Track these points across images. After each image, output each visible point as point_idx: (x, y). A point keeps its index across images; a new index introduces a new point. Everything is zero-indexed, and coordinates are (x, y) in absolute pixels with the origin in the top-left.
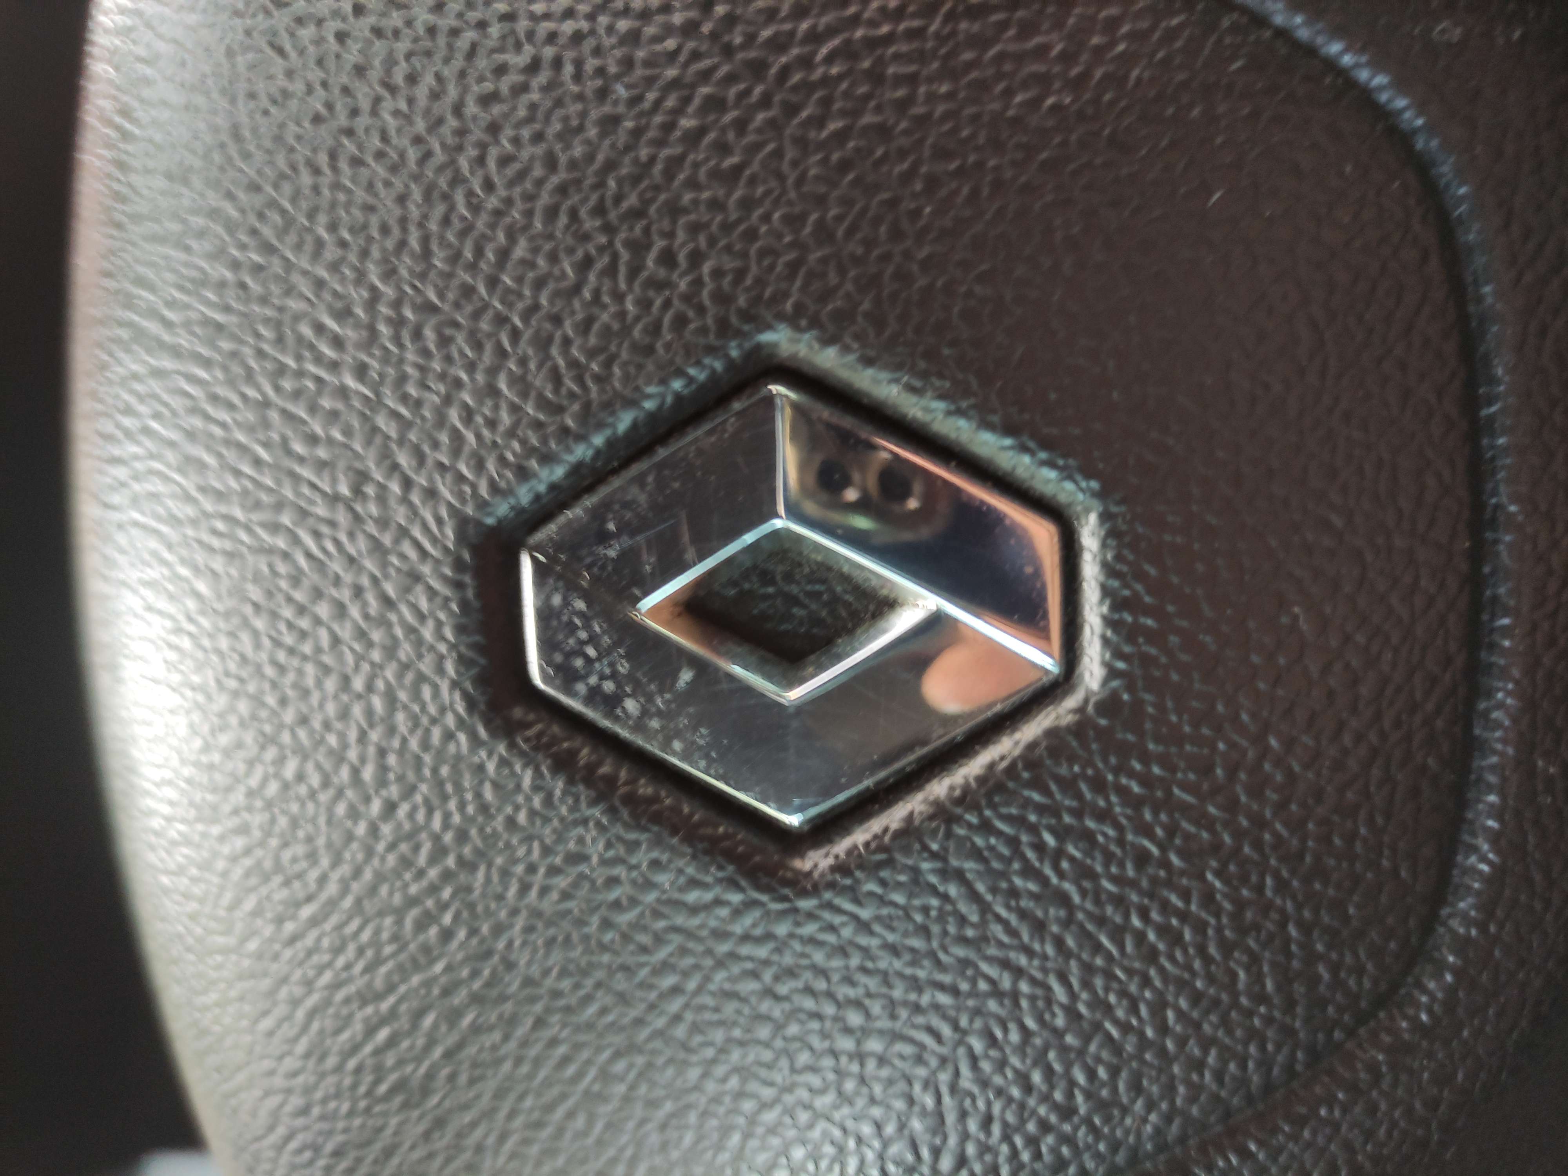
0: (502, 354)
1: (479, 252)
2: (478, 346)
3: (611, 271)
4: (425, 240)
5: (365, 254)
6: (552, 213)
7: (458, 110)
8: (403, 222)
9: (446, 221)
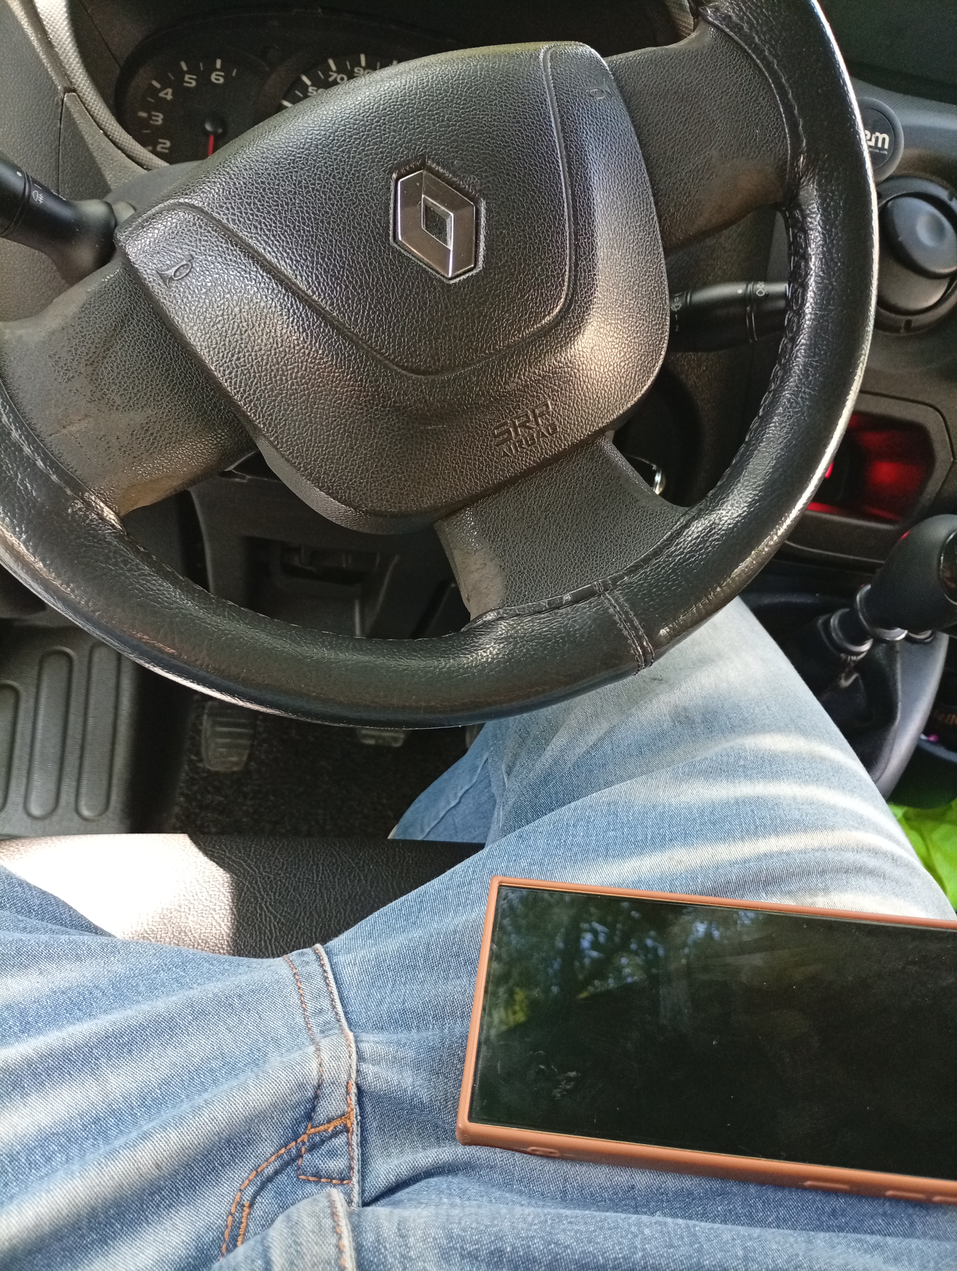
0: (457, 152)
1: (472, 142)
2: (456, 148)
3: (480, 168)
4: (469, 132)
5: (460, 121)
6: (484, 153)
7: (494, 131)
8: (470, 127)
9: (474, 134)
